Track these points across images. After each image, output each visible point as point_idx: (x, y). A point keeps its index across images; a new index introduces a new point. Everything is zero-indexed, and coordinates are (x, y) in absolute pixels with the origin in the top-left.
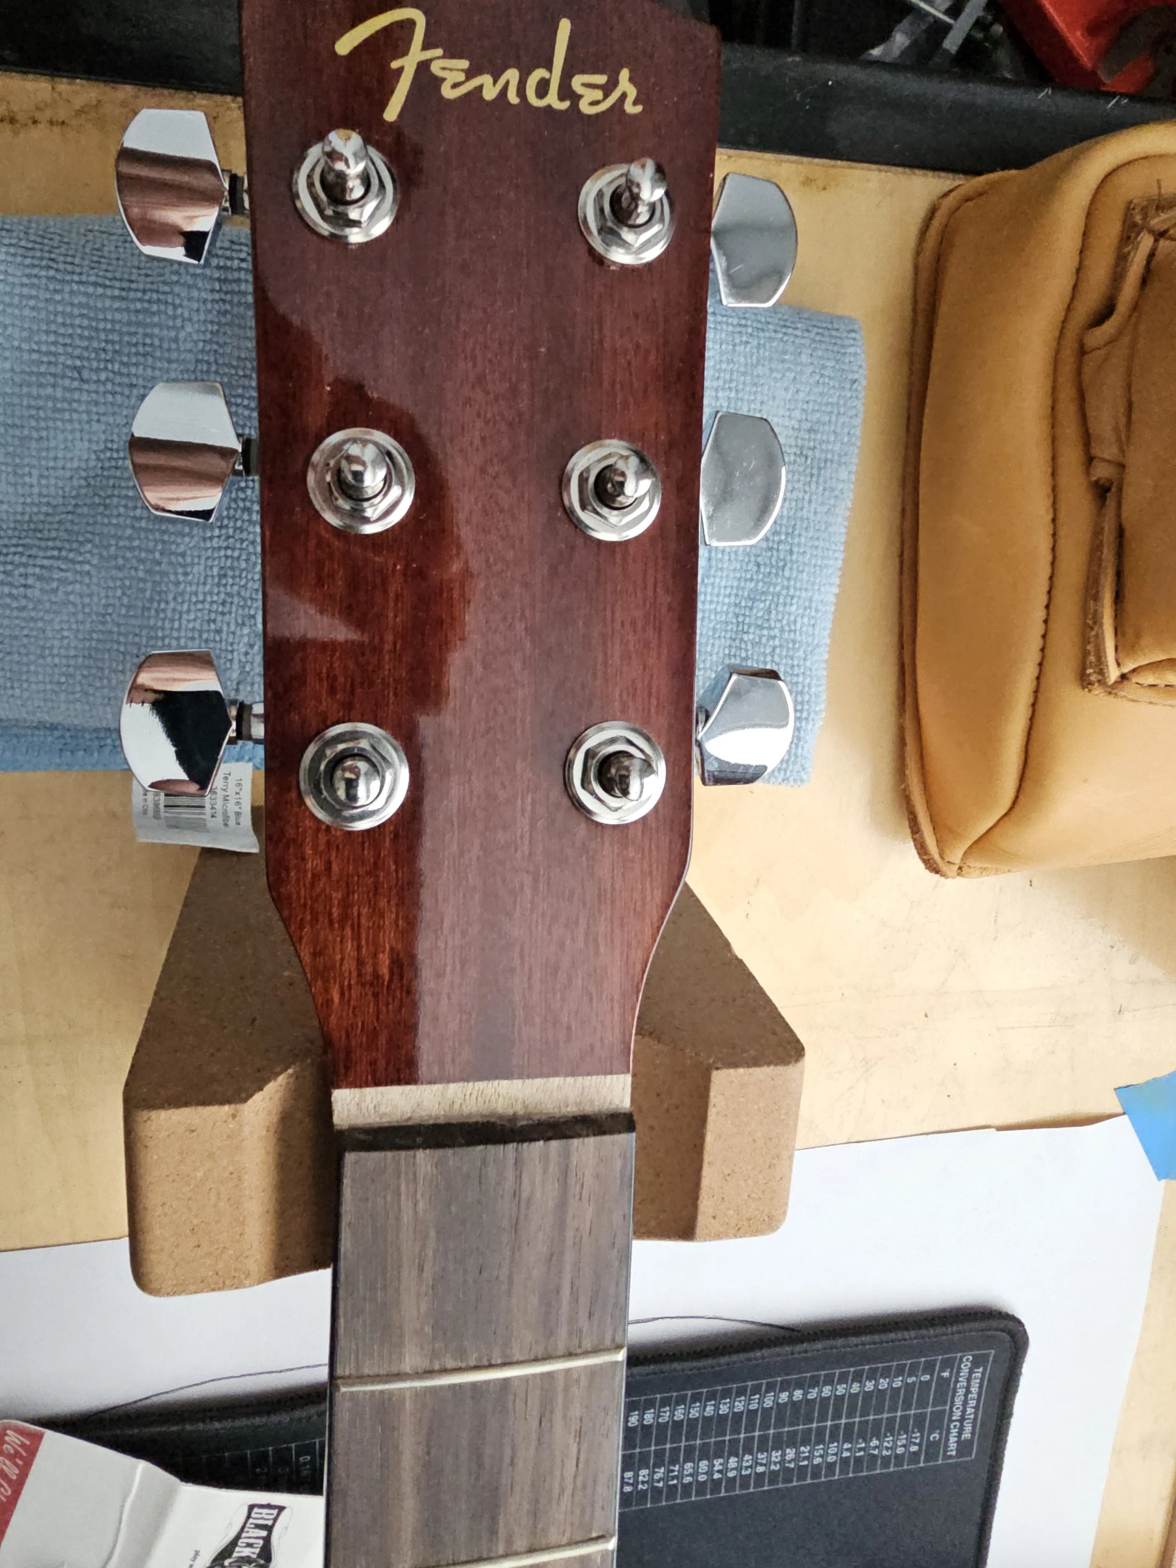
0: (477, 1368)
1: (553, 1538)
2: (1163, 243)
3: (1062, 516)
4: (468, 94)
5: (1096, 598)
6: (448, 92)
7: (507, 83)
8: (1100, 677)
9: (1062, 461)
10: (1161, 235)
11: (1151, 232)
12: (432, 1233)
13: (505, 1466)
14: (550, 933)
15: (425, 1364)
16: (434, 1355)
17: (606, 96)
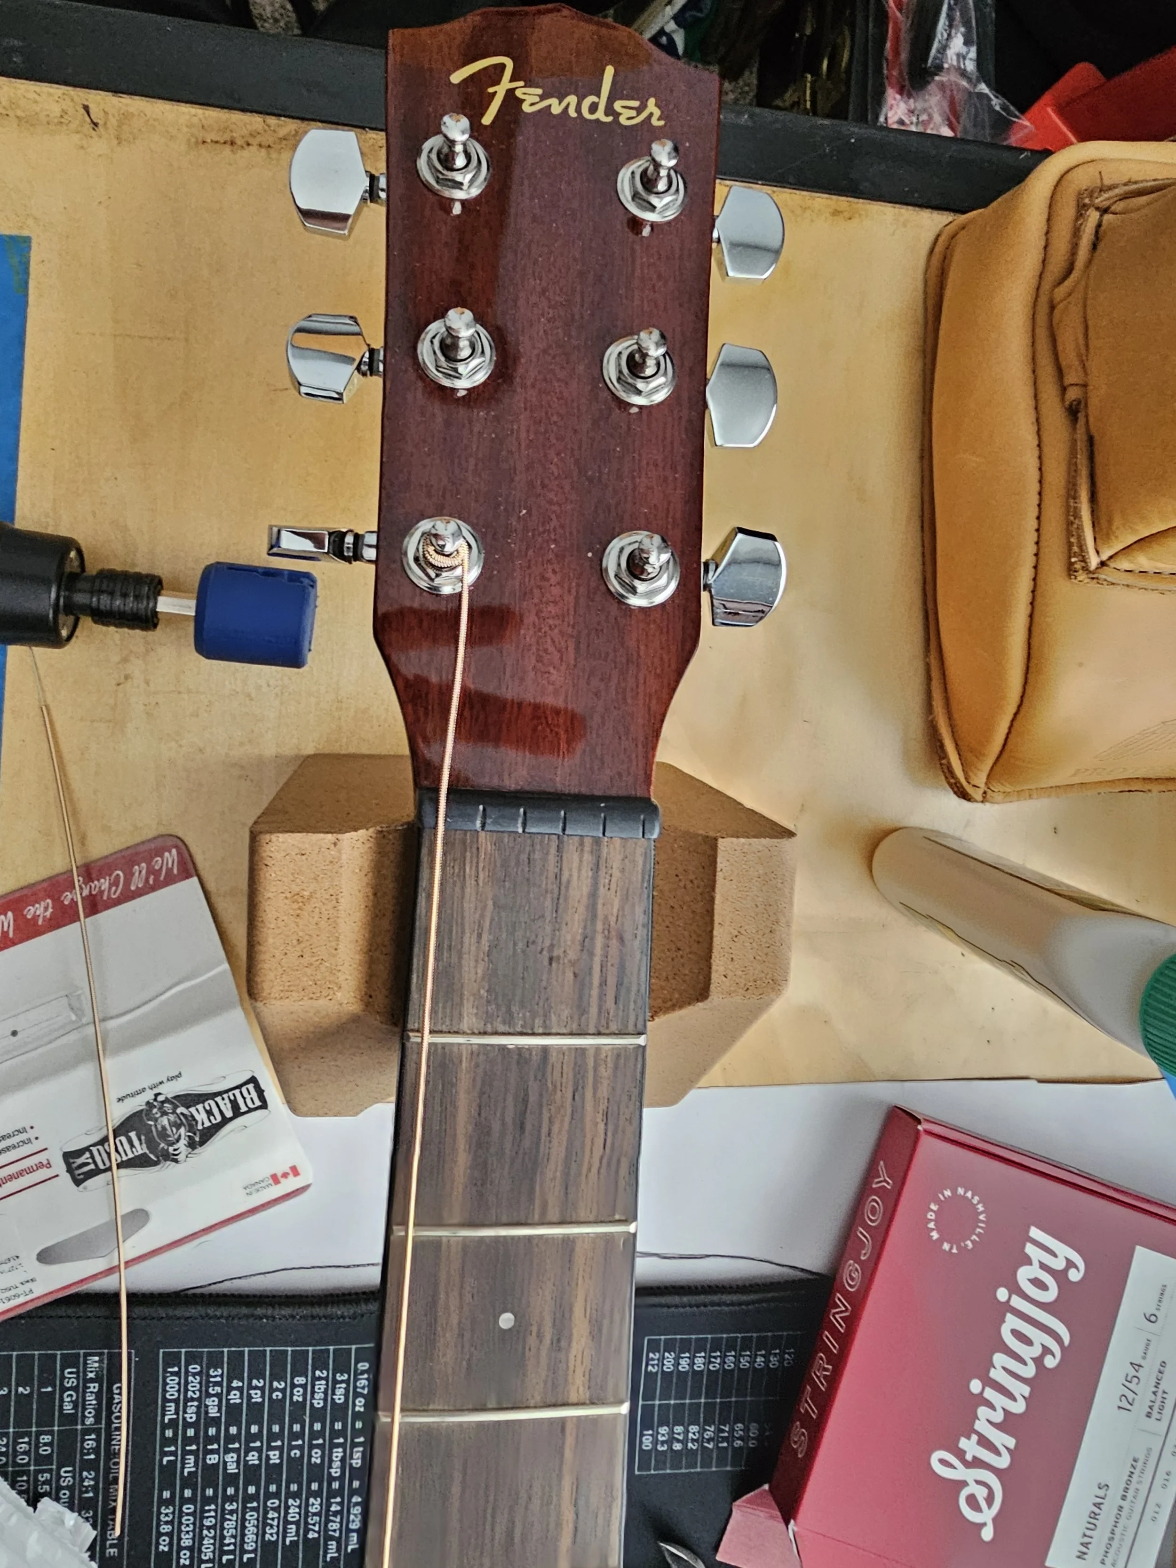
0: (522, 1034)
1: (583, 1215)
2: (1107, 217)
3: (1045, 438)
4: (540, 111)
5: (1075, 498)
6: (526, 108)
7: (568, 105)
8: (1083, 564)
9: (1043, 396)
10: (1105, 211)
11: (1097, 209)
12: (490, 903)
13: (543, 1138)
14: (588, 684)
15: (481, 1027)
16: (489, 1018)
17: (639, 114)
